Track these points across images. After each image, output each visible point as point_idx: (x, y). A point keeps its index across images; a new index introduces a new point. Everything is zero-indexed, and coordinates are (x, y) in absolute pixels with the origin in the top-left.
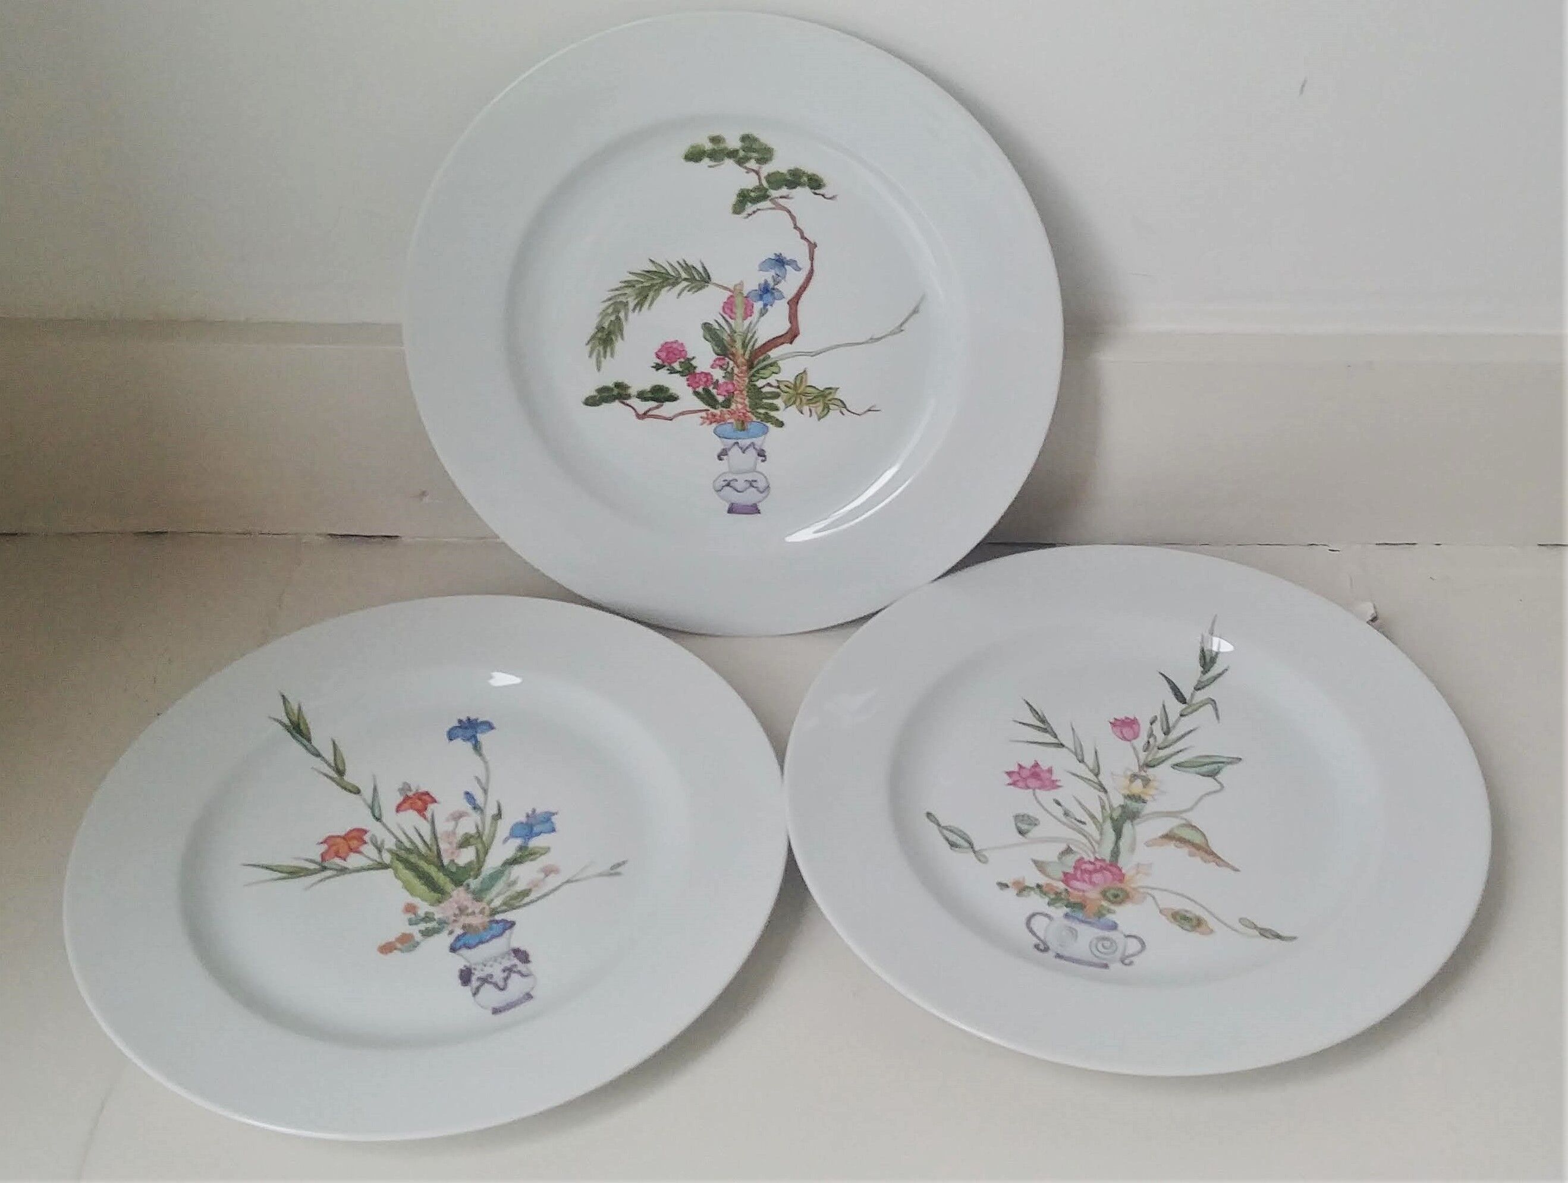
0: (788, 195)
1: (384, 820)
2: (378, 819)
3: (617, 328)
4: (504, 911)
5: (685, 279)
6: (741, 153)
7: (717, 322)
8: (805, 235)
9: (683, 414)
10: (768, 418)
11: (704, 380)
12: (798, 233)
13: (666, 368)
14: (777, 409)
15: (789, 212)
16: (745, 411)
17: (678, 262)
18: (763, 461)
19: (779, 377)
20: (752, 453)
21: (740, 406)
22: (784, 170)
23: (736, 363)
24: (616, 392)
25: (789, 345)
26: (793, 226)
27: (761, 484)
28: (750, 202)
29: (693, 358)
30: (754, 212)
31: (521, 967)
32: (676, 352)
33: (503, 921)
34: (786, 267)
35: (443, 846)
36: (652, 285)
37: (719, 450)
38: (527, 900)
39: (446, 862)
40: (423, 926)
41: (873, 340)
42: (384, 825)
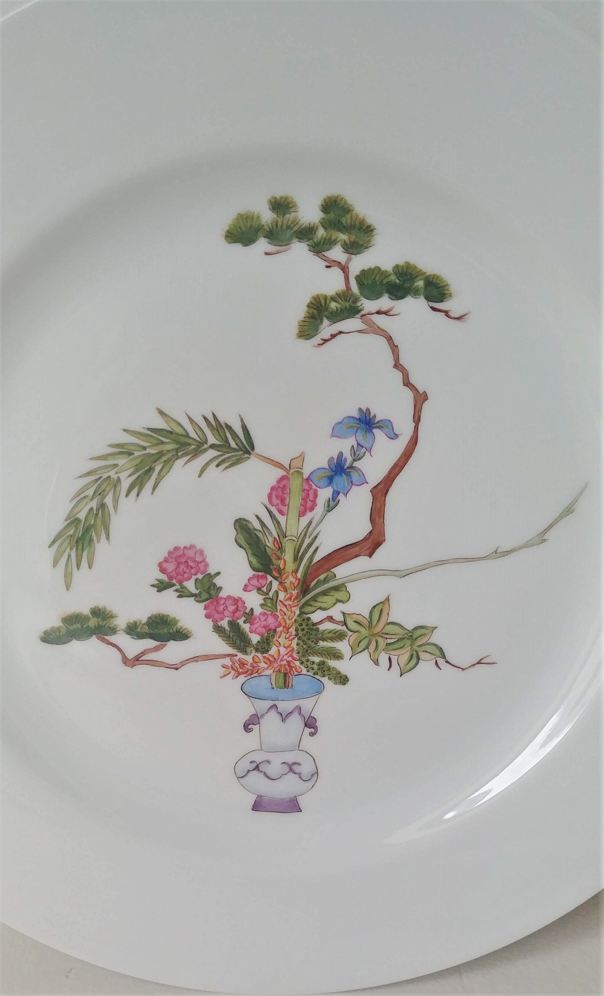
0: (390, 310)
3: (99, 522)
5: (213, 446)
6: (321, 233)
7: (257, 517)
8: (412, 380)
9: (196, 659)
10: (323, 669)
11: (232, 608)
12: (398, 375)
13: (175, 588)
14: (338, 656)
15: (389, 339)
16: (290, 659)
17: (205, 419)
18: (312, 734)
19: (348, 608)
20: (296, 722)
21: (283, 651)
22: (387, 265)
23: (281, 583)
24: (93, 622)
25: (367, 558)
26: (393, 363)
27: (306, 768)
28: (328, 318)
29: (219, 573)
30: (333, 336)
32: (191, 564)
34: (376, 431)
36: (161, 454)
37: (246, 717)
41: (497, 554)
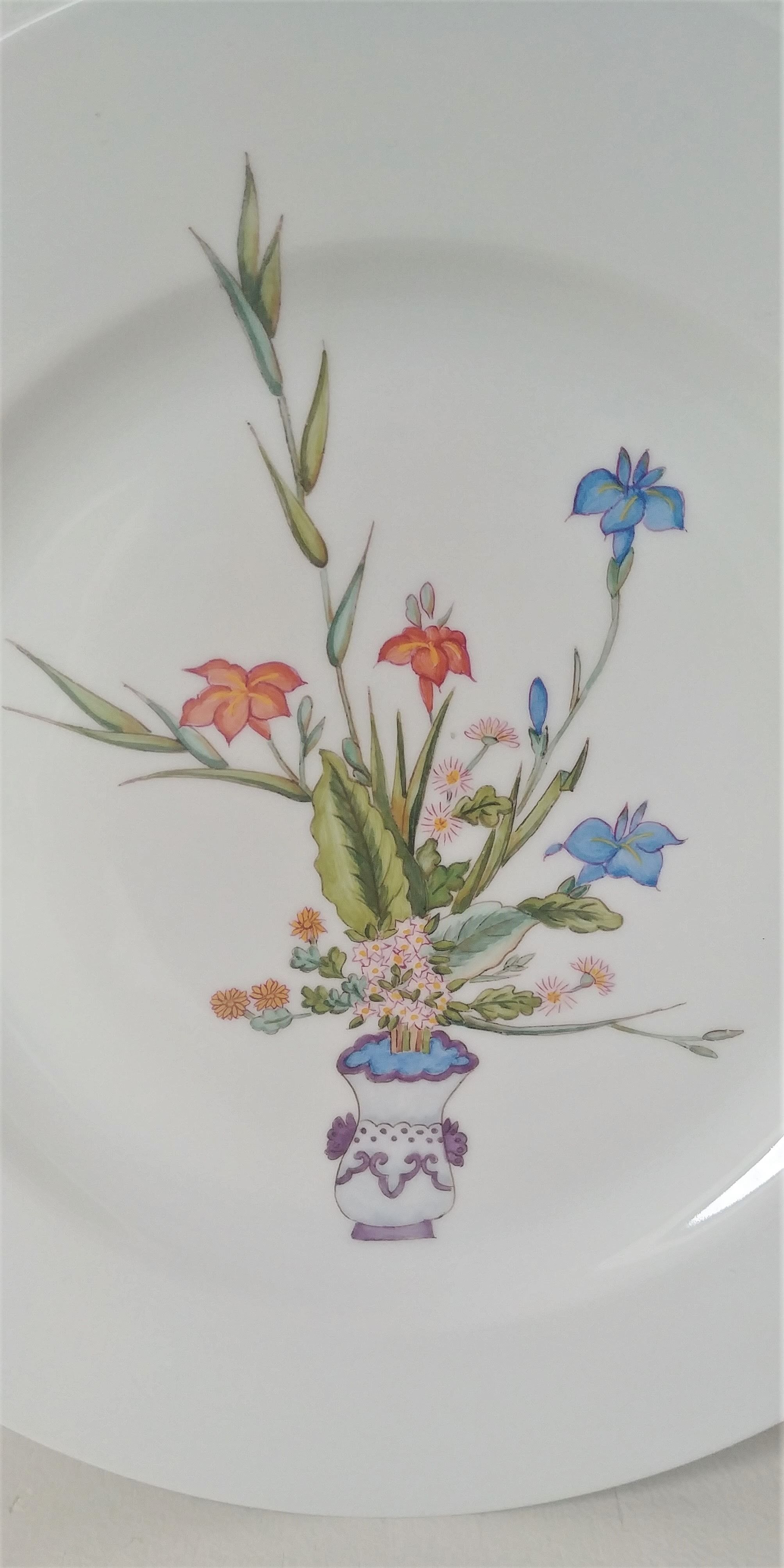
1: (347, 664)
2: (335, 661)
4: (471, 1026)
31: (442, 1167)
33: (459, 1045)
35: (433, 797)
38: (521, 1021)
39: (420, 839)
40: (313, 979)
42: (341, 679)
